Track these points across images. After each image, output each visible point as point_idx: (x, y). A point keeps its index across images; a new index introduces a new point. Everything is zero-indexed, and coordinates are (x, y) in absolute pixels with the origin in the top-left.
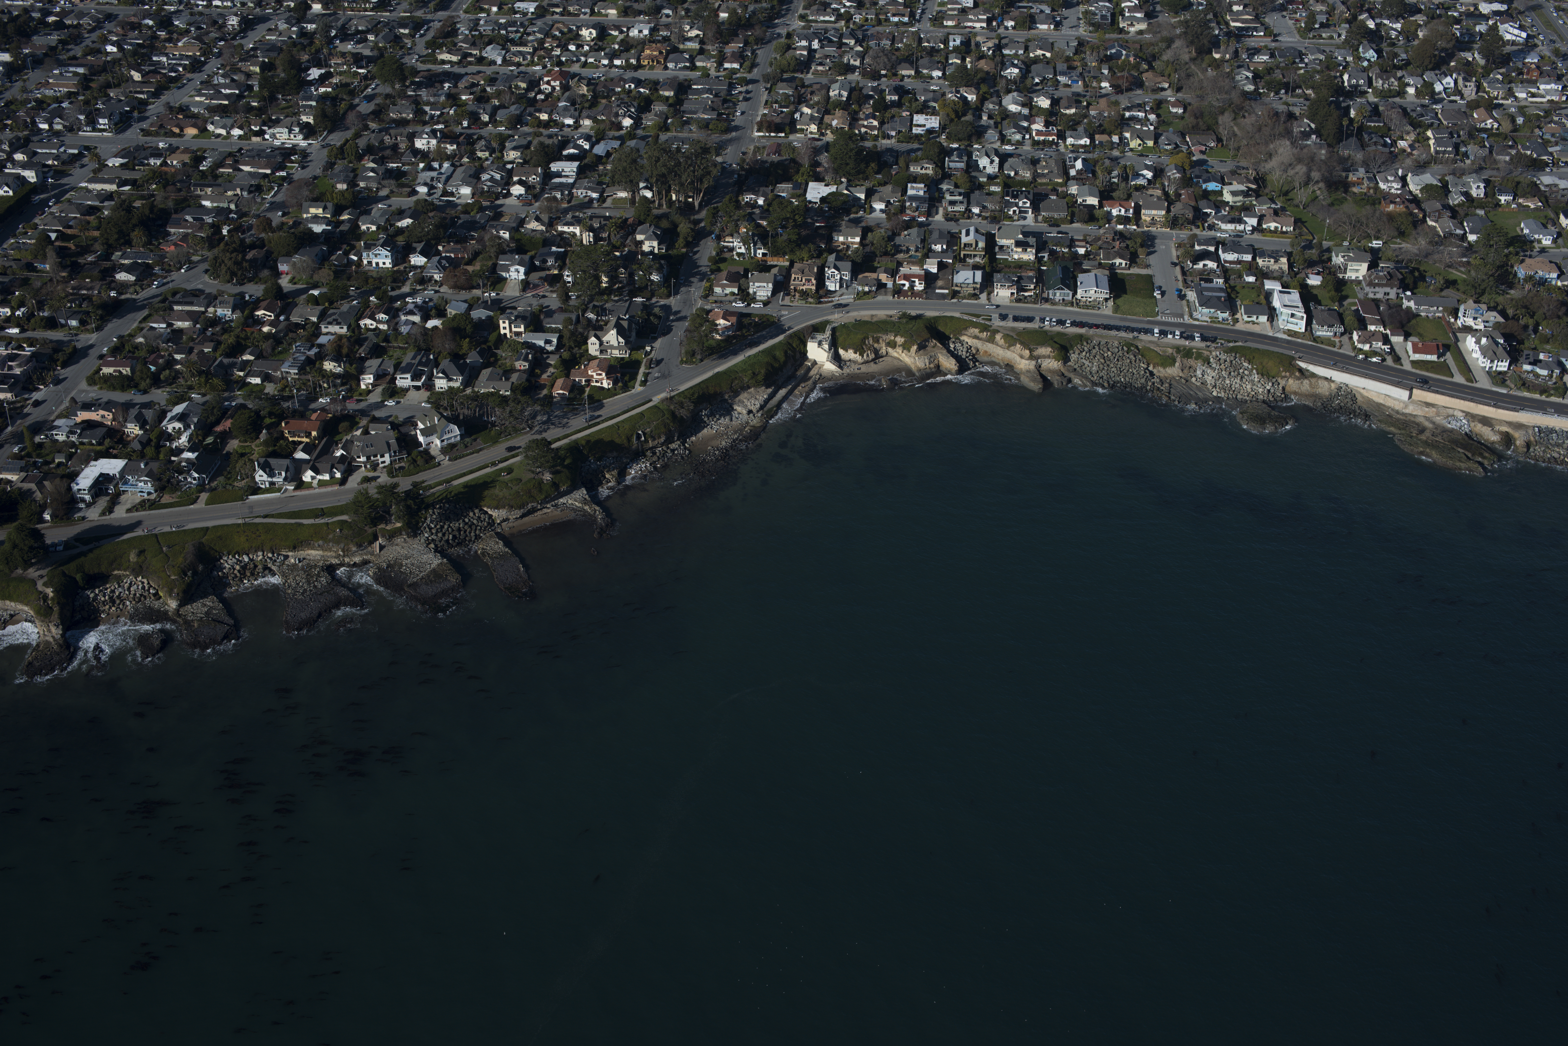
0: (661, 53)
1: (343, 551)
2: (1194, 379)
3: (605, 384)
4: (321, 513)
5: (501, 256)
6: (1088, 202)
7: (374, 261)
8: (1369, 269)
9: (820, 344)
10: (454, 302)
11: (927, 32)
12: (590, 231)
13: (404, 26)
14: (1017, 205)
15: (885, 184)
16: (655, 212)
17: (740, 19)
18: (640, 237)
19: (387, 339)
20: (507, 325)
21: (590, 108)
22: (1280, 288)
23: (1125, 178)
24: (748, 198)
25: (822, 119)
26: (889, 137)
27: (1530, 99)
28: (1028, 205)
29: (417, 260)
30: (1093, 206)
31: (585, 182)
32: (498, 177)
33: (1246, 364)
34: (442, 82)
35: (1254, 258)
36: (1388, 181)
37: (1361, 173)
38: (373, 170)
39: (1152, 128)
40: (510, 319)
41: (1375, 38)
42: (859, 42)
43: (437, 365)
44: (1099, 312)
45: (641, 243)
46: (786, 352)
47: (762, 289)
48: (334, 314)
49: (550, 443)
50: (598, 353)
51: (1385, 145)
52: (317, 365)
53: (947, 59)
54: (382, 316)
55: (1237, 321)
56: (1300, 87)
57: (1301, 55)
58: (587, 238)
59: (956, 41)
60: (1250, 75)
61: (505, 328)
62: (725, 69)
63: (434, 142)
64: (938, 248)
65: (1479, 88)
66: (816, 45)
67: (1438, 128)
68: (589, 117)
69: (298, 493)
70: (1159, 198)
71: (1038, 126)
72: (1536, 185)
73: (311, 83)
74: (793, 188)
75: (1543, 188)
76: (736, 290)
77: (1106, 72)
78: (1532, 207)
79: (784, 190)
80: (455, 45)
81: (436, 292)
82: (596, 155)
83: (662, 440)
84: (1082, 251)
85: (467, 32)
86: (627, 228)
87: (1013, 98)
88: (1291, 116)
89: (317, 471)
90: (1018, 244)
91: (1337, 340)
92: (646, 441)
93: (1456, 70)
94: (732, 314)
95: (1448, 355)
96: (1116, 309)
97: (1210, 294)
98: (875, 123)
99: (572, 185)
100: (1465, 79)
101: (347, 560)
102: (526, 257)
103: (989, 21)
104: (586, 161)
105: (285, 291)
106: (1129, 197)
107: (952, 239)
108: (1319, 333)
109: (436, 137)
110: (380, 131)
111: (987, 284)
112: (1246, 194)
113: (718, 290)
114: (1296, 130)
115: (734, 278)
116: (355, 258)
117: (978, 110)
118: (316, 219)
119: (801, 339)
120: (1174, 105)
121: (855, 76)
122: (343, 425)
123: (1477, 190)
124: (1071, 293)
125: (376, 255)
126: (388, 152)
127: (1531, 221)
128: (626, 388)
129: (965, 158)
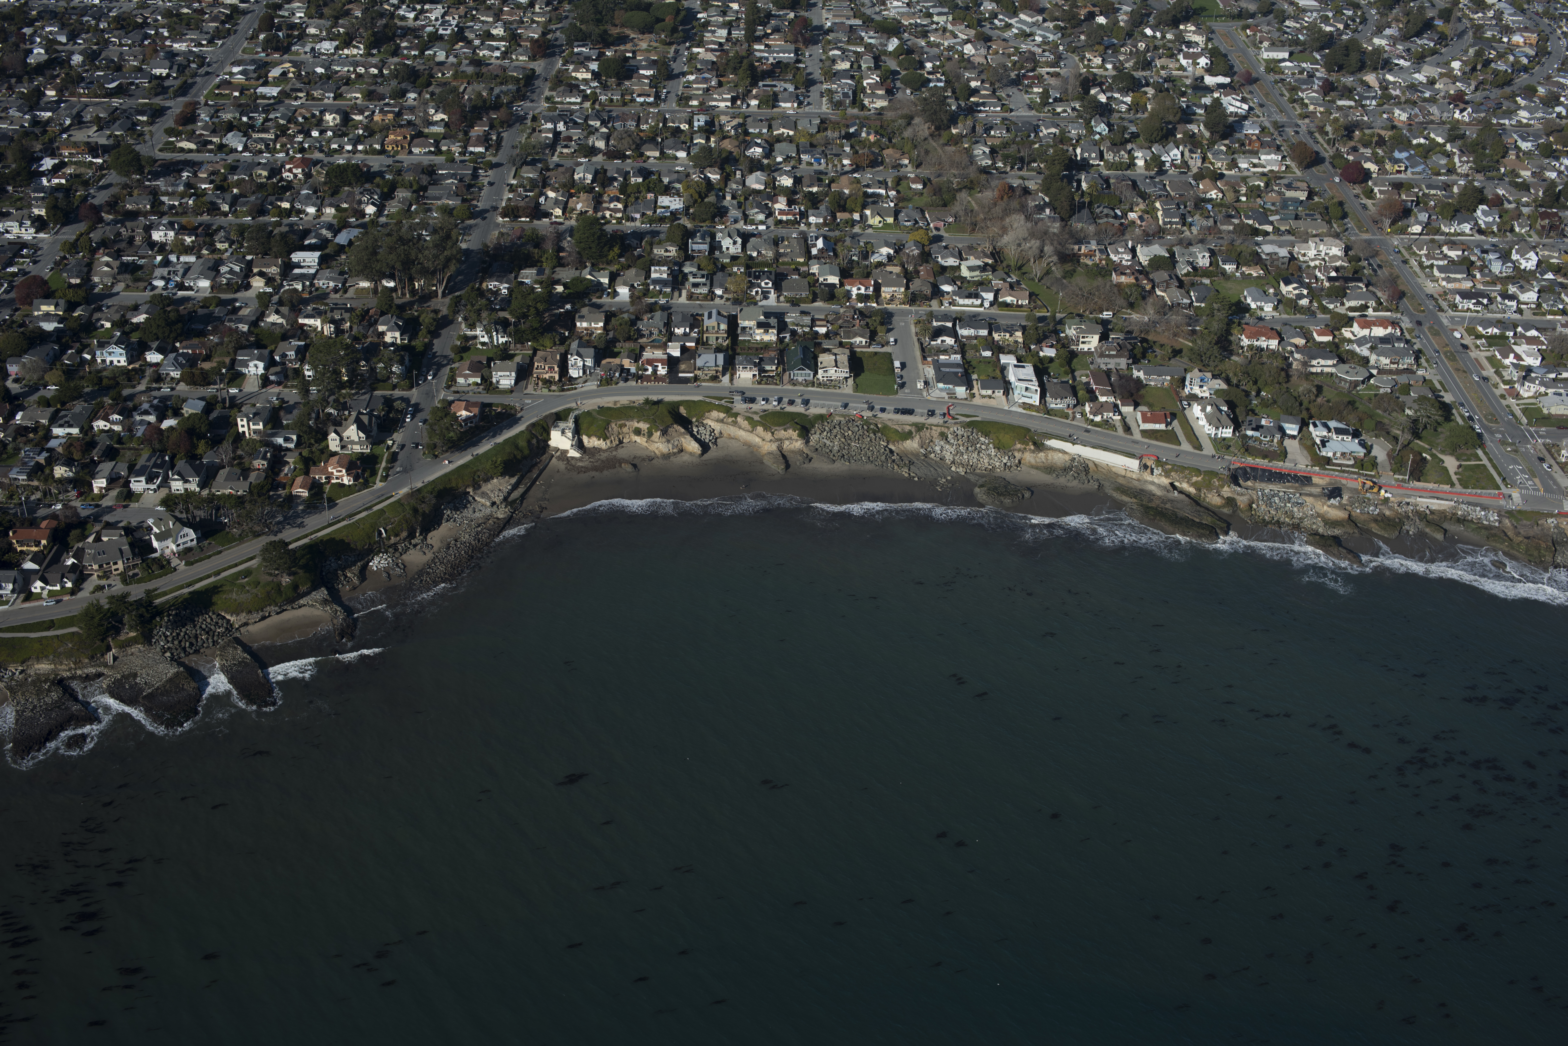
0: (405, 138)
1: (75, 663)
2: (932, 455)
3: (346, 481)
4: (51, 625)
5: (239, 352)
6: (829, 281)
7: (108, 360)
8: (1100, 341)
9: (563, 432)
10: (190, 401)
11: (672, 112)
12: (330, 322)
13: (142, 114)
14: (759, 286)
15: (629, 267)
16: (398, 302)
17: (485, 101)
18: (381, 328)
19: (120, 441)
20: (245, 422)
21: (332, 195)
22: (1015, 362)
23: (865, 255)
24: (492, 285)
25: (567, 203)
26: (633, 220)
27: (1253, 170)
28: (770, 285)
29: (153, 357)
30: (834, 285)
31: (327, 273)
32: (237, 269)
33: (982, 439)
34: (182, 170)
35: (990, 333)
36: (1119, 253)
37: (1093, 246)
38: (108, 264)
39: (892, 205)
40: (247, 416)
41: (1105, 111)
42: (604, 123)
43: (172, 467)
44: (838, 391)
45: (383, 334)
46: (529, 442)
47: (505, 379)
48: (66, 416)
49: (287, 544)
50: (338, 449)
51: (1116, 217)
52: (47, 471)
53: (692, 139)
54: (116, 417)
55: (973, 396)
56: (1035, 161)
57: (1036, 129)
58: (329, 330)
59: (700, 121)
60: (987, 150)
61: (243, 426)
62: (471, 153)
63: (171, 234)
64: (679, 331)
65: (1204, 159)
66: (561, 127)
67: (1166, 198)
68: (331, 205)
69: (27, 605)
70: (898, 275)
71: (781, 204)
72: (1257, 253)
73: (43, 174)
74: (537, 274)
75: (1264, 257)
76: (479, 380)
77: (847, 149)
78: (1255, 275)
79: (528, 276)
80: (194, 132)
81: (173, 389)
82: (338, 244)
83: (404, 534)
84: (822, 330)
85: (207, 119)
86: (367, 319)
87: (757, 177)
88: (1026, 191)
89: (45, 581)
90: (760, 325)
91: (1070, 412)
92: (389, 538)
93: (1183, 142)
94: (474, 404)
95: (1175, 423)
96: (857, 388)
97: (947, 370)
98: (620, 206)
99: (314, 276)
100: (1191, 151)
101: (79, 672)
102: (266, 352)
103: (733, 100)
104: (327, 251)
105: (13, 392)
106: (868, 275)
107: (695, 321)
108: (1053, 406)
109: (173, 229)
110: (116, 222)
111: (730, 366)
112: (984, 268)
113: (461, 380)
114: (1031, 204)
115: (476, 368)
116: (88, 357)
117: (719, 190)
118: (47, 317)
119: (542, 429)
120: (914, 181)
121: (600, 158)
122: (74, 533)
123: (1203, 260)
124: (812, 373)
125: (110, 354)
126: (123, 245)
127: (1253, 289)
128: (366, 485)
129: (708, 240)
